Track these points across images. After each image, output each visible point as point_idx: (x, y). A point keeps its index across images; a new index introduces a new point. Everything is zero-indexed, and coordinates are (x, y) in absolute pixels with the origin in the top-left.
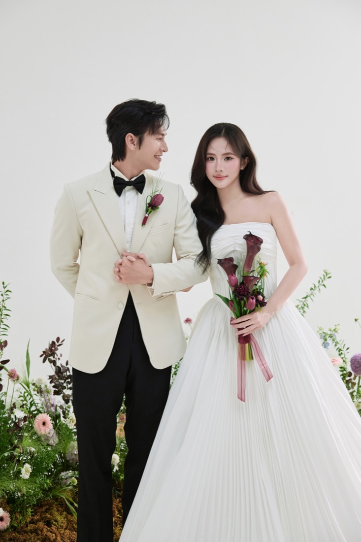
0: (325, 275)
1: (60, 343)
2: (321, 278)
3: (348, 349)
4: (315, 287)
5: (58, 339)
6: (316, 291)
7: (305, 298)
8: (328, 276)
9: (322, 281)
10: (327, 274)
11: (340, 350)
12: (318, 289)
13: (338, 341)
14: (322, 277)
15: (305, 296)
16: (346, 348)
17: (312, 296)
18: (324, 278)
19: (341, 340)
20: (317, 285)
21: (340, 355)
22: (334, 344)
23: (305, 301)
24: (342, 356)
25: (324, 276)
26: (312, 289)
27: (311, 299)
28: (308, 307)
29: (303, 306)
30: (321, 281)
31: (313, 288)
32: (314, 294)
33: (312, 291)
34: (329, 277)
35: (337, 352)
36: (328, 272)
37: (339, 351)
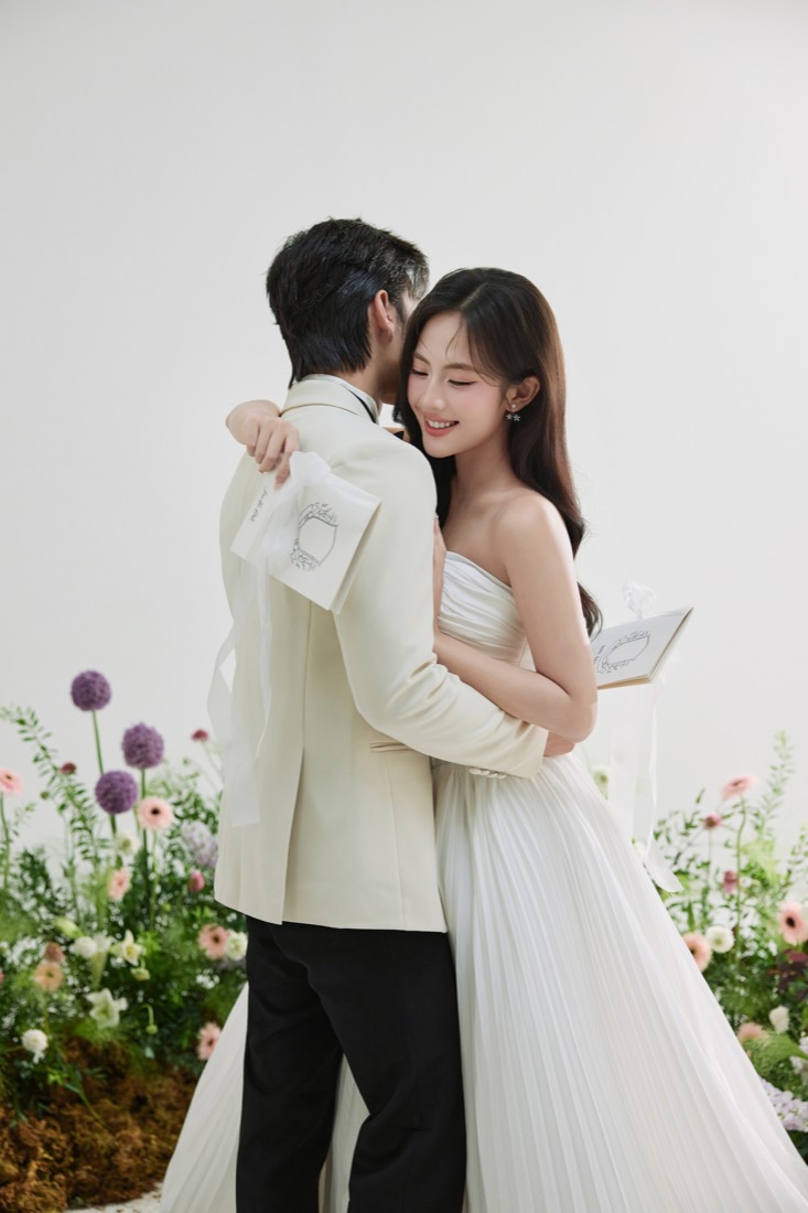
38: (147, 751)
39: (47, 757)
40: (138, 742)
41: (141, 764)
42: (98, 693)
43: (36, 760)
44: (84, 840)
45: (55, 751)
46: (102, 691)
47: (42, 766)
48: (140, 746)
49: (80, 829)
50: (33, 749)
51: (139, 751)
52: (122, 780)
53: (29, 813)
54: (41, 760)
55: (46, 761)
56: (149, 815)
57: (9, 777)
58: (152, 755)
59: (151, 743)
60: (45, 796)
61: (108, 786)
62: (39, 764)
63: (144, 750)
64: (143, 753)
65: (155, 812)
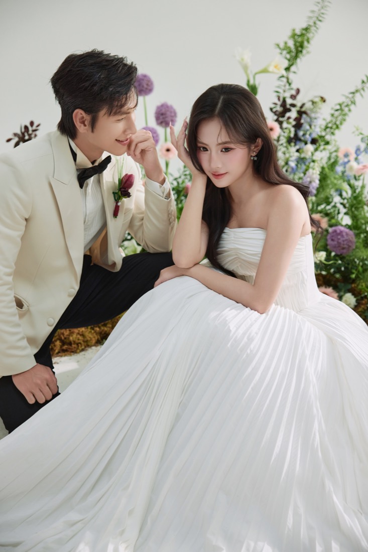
1: (34, 128)
5: (32, 124)
7: (353, 93)
15: (353, 90)
17: (362, 92)
23: (353, 97)
26: (363, 82)
27: (362, 95)
28: (355, 104)
29: (350, 103)
33: (364, 85)
38: (166, 117)
40: (161, 112)
41: (164, 124)
42: (145, 86)
46: (147, 85)
48: (162, 114)
51: (161, 117)
56: (165, 152)
58: (169, 119)
59: (168, 113)
63: (164, 116)
64: (163, 118)
65: (168, 150)
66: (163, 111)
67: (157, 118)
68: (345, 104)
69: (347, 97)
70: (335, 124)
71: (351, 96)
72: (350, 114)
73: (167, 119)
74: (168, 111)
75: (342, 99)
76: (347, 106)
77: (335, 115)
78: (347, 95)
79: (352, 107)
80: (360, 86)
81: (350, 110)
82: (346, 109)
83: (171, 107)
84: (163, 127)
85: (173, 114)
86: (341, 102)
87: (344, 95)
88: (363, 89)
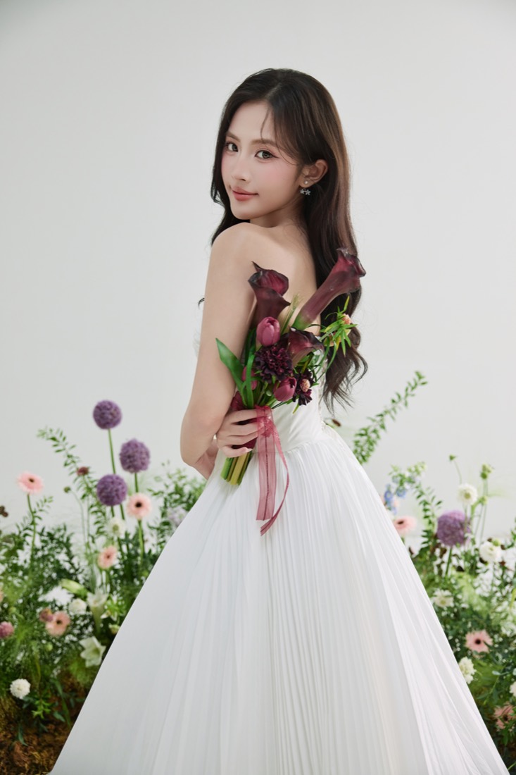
0: (417, 378)
2: (409, 384)
3: (439, 503)
4: (399, 397)
6: (401, 405)
7: (381, 415)
8: (422, 381)
9: (413, 388)
10: (420, 377)
11: (426, 503)
12: (403, 401)
13: (424, 490)
14: (413, 384)
15: (380, 412)
16: (436, 501)
17: (393, 413)
18: (416, 384)
19: (429, 488)
20: (403, 395)
21: (425, 510)
22: (418, 494)
23: (381, 420)
24: (428, 513)
25: (415, 380)
26: (393, 401)
27: (393, 418)
29: (378, 428)
30: (410, 389)
31: (396, 398)
32: (397, 410)
33: (394, 404)
34: (424, 383)
35: (422, 507)
36: (423, 374)
37: (424, 505)
38: (135, 460)
39: (73, 462)
40: (127, 454)
41: (132, 469)
42: (111, 417)
43: (66, 465)
44: (99, 519)
45: (78, 458)
47: (71, 468)
48: (129, 457)
49: (96, 512)
50: (62, 458)
51: (128, 461)
52: (113, 483)
53: (47, 504)
54: (68, 464)
55: (72, 465)
56: (134, 508)
57: (32, 481)
58: (138, 463)
59: (137, 455)
60: (67, 490)
61: (102, 486)
62: (68, 467)
63: (132, 459)
64: (131, 462)
65: (139, 505)
66: (131, 452)
67: (123, 462)
68: (372, 429)
69: (374, 421)
70: (361, 454)
71: (379, 418)
72: (378, 442)
73: (136, 463)
74: (137, 451)
75: (367, 424)
76: (375, 431)
77: (361, 444)
78: (373, 417)
79: (381, 432)
80: (389, 405)
81: (378, 437)
82: (373, 436)
83: (142, 445)
84: (132, 472)
85: (144, 456)
86: (365, 426)
87: (369, 418)
88: (394, 409)
